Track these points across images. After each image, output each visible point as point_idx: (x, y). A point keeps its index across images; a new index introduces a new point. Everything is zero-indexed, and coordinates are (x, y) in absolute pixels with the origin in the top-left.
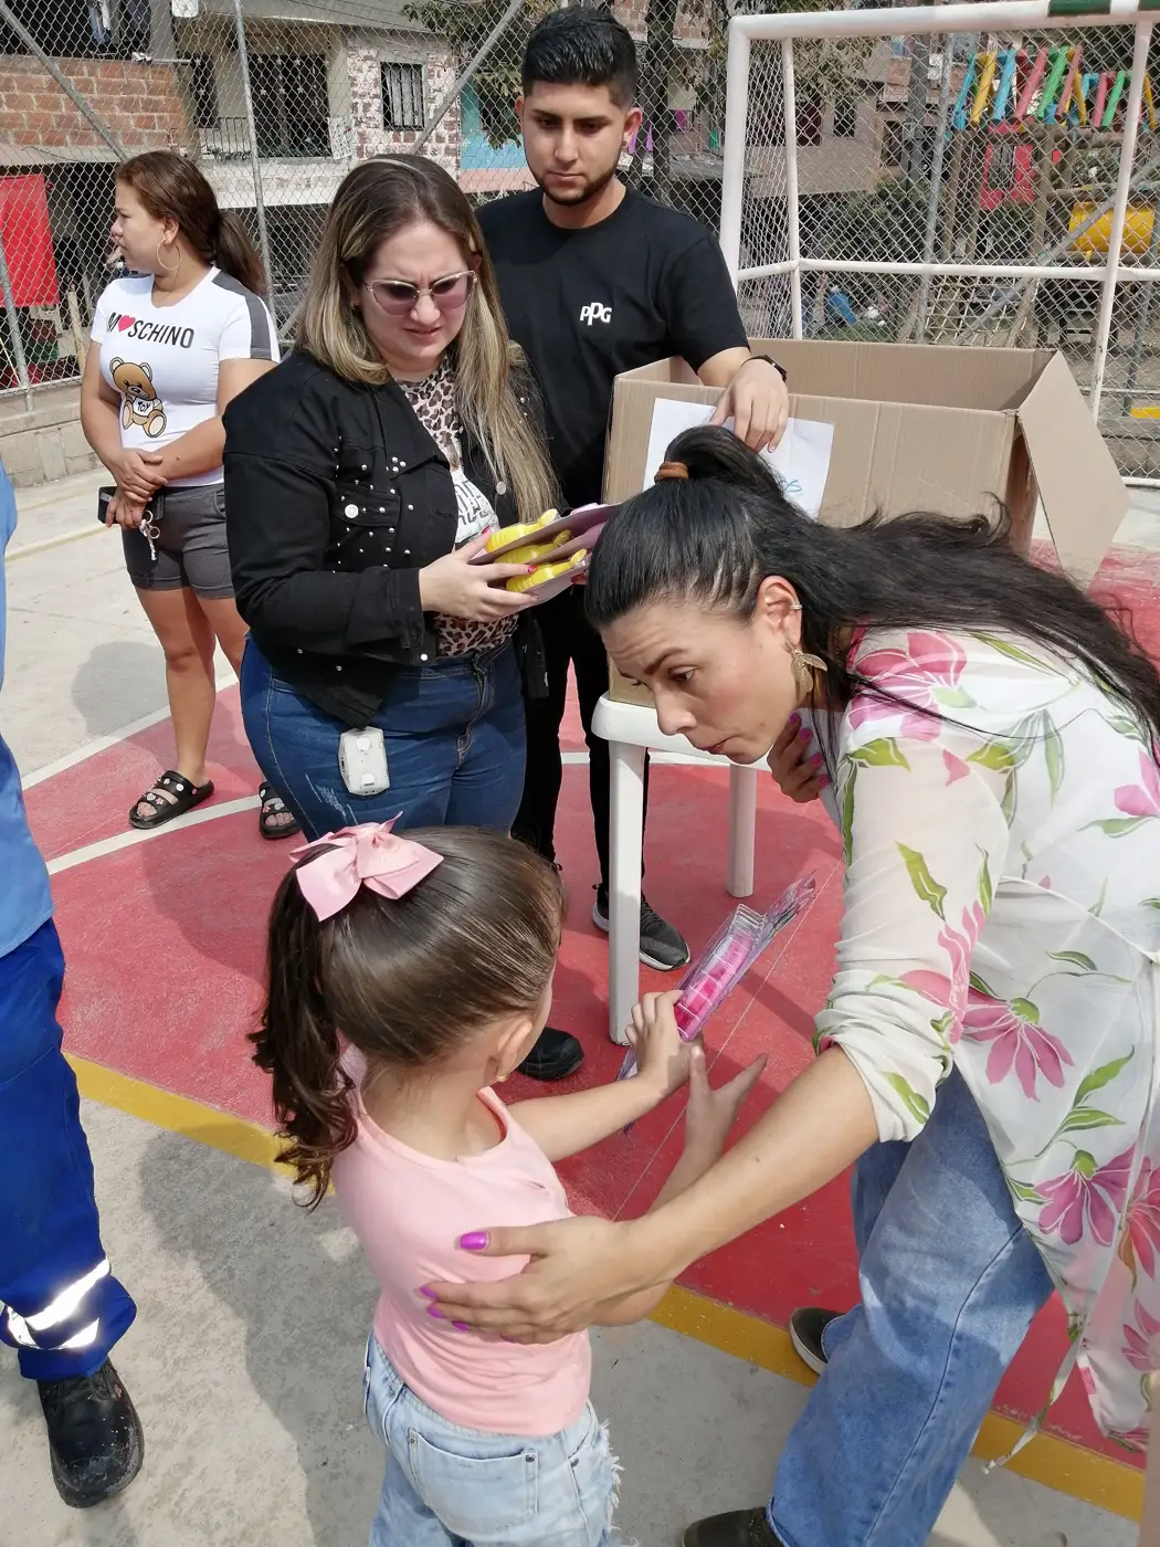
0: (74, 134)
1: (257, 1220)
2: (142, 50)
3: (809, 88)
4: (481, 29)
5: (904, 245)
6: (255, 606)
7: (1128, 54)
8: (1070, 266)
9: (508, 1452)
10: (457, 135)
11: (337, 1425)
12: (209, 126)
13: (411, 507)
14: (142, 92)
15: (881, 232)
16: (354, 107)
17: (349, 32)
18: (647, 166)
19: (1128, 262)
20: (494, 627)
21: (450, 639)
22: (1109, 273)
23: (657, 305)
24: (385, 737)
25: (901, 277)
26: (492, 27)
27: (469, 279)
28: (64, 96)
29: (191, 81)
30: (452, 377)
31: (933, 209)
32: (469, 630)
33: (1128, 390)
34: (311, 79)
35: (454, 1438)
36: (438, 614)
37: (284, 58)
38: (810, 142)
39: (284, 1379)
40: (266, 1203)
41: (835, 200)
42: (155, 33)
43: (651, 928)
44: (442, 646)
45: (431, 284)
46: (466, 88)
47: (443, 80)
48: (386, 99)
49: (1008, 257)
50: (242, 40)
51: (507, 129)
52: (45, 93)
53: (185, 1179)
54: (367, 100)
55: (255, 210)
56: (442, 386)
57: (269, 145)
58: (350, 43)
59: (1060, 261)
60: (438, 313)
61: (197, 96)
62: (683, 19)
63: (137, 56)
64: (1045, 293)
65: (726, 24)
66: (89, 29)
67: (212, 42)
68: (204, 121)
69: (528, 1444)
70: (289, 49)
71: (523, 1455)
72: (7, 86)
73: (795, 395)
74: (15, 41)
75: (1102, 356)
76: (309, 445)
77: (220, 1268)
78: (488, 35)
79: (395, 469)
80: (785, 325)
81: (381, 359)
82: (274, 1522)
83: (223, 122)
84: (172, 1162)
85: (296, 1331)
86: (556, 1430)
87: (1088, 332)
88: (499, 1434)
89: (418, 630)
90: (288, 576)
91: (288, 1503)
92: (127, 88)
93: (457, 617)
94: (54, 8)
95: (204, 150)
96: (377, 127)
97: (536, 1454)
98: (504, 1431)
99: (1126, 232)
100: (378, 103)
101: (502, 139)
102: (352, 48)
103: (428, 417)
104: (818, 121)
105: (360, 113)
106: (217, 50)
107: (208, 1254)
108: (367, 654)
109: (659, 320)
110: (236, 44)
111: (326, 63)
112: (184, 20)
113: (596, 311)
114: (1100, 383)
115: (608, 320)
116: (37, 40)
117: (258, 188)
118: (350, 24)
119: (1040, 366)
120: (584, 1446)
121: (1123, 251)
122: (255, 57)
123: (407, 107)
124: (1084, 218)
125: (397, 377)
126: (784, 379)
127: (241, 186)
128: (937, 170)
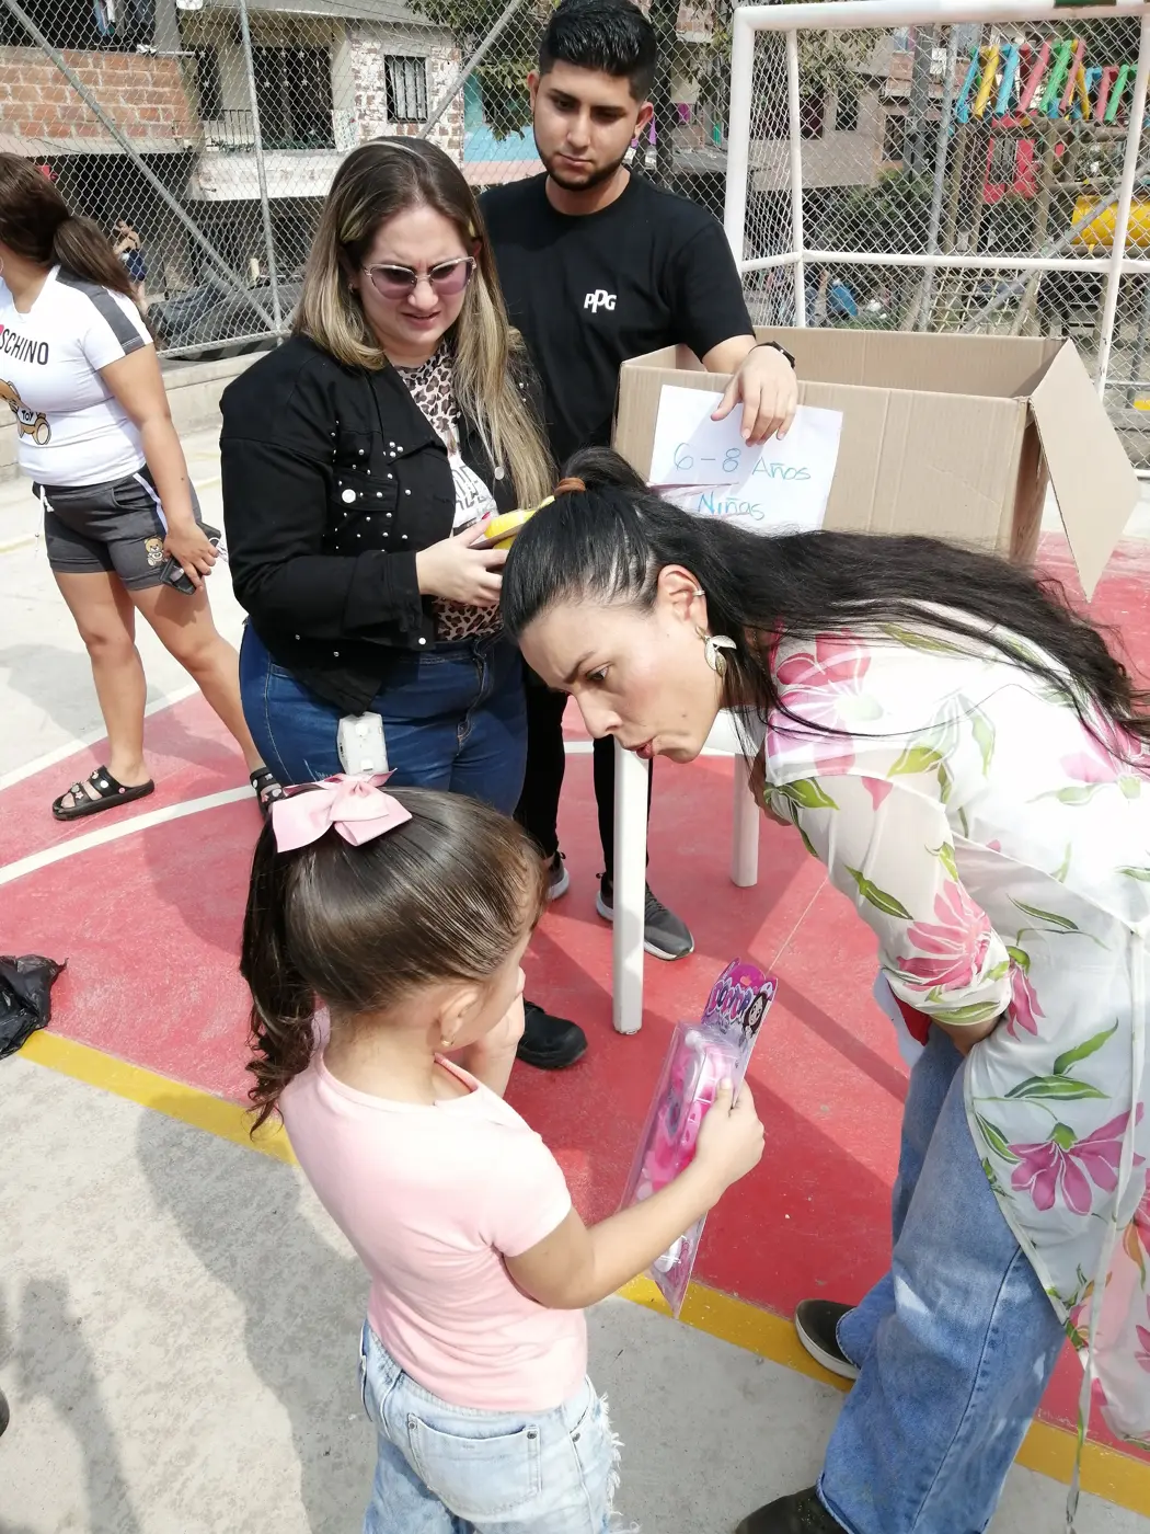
0: (79, 126)
1: (259, 1207)
2: (146, 42)
3: (812, 80)
4: (485, 20)
5: (907, 237)
6: (252, 591)
7: (1134, 46)
8: (1074, 258)
9: (510, 1430)
10: (460, 128)
11: (340, 1415)
12: (213, 118)
13: (408, 492)
14: (146, 83)
15: (885, 224)
16: (358, 99)
17: (352, 25)
18: (650, 160)
19: (1133, 255)
20: (493, 611)
21: (449, 624)
22: (1113, 267)
23: (661, 294)
24: (384, 723)
25: (904, 269)
26: (495, 19)
27: (469, 265)
28: (70, 87)
29: (195, 72)
30: (451, 363)
31: (937, 201)
32: (467, 614)
33: (1131, 383)
34: (315, 70)
35: (456, 1419)
36: (437, 598)
37: (288, 50)
38: (814, 133)
39: (287, 1367)
40: (269, 1192)
41: (838, 192)
42: (159, 23)
43: (655, 916)
44: (441, 631)
45: (430, 269)
46: (470, 80)
47: (447, 71)
48: (390, 91)
49: (1012, 249)
50: (246, 31)
51: (510, 120)
52: (50, 84)
53: (187, 1166)
54: (371, 93)
55: (259, 201)
56: (440, 371)
57: (273, 138)
58: (354, 36)
59: (1064, 254)
60: (436, 299)
61: (202, 87)
62: (686, 13)
63: (142, 48)
64: (1050, 285)
65: (729, 16)
66: (94, 20)
67: (216, 33)
68: (208, 112)
69: (528, 1420)
70: (293, 40)
71: (525, 1432)
72: (11, 77)
73: (803, 382)
74: (20, 31)
75: (1105, 349)
76: (307, 430)
77: (222, 1255)
78: (491, 27)
79: (393, 454)
80: (789, 317)
81: (379, 344)
82: (276, 1512)
83: (227, 114)
84: (175, 1149)
85: (299, 1320)
86: (556, 1405)
87: (1092, 326)
88: (500, 1413)
89: (416, 614)
90: (285, 561)
91: (291, 1492)
92: (131, 80)
93: (455, 602)
94: (65, 8)
95: (209, 142)
96: (380, 119)
97: (538, 1430)
98: (504, 1409)
99: (1130, 225)
100: (381, 96)
101: (505, 129)
102: (357, 42)
103: (425, 403)
104: (821, 114)
105: (364, 105)
106: (221, 41)
107: (210, 1241)
108: (364, 638)
109: (662, 305)
110: (240, 34)
111: (330, 56)
112: (188, 12)
113: (601, 297)
114: (1104, 375)
115: (612, 307)
116: (42, 31)
117: (262, 178)
118: (354, 17)
119: (1051, 354)
120: (584, 1421)
121: (1128, 244)
122: (259, 49)
123: (411, 99)
124: (1087, 211)
125: (395, 362)
126: (793, 366)
127: (245, 178)
128: (941, 161)
